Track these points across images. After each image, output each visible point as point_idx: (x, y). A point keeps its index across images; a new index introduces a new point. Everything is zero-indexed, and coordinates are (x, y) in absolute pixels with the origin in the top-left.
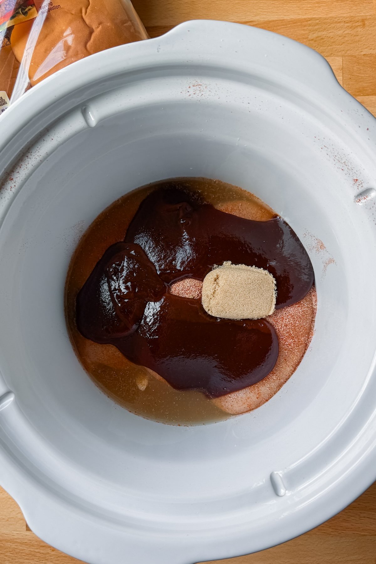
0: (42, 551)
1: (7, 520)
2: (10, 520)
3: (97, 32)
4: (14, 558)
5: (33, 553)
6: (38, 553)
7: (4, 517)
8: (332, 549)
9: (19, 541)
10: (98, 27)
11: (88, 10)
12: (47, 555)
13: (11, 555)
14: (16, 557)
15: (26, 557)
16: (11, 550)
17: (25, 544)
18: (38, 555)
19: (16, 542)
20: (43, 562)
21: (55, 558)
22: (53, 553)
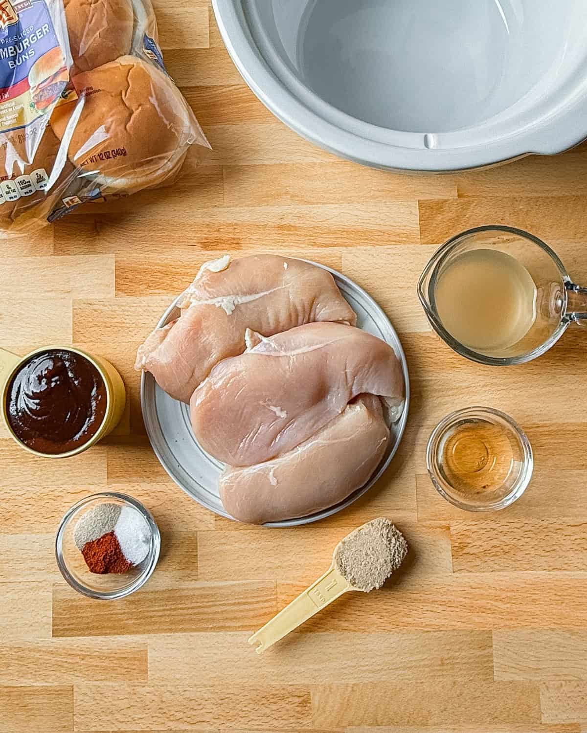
0: (70, 661)
1: (31, 625)
2: (34, 625)
3: (136, 113)
4: (38, 670)
5: (59, 663)
6: (66, 663)
7: (27, 622)
8: (393, 648)
9: (43, 649)
10: (138, 109)
11: (128, 93)
12: (76, 665)
13: (35, 666)
14: (39, 668)
15: (52, 669)
16: (34, 660)
17: (52, 652)
18: (66, 665)
19: (40, 651)
20: (71, 673)
21: (84, 668)
22: (82, 662)
